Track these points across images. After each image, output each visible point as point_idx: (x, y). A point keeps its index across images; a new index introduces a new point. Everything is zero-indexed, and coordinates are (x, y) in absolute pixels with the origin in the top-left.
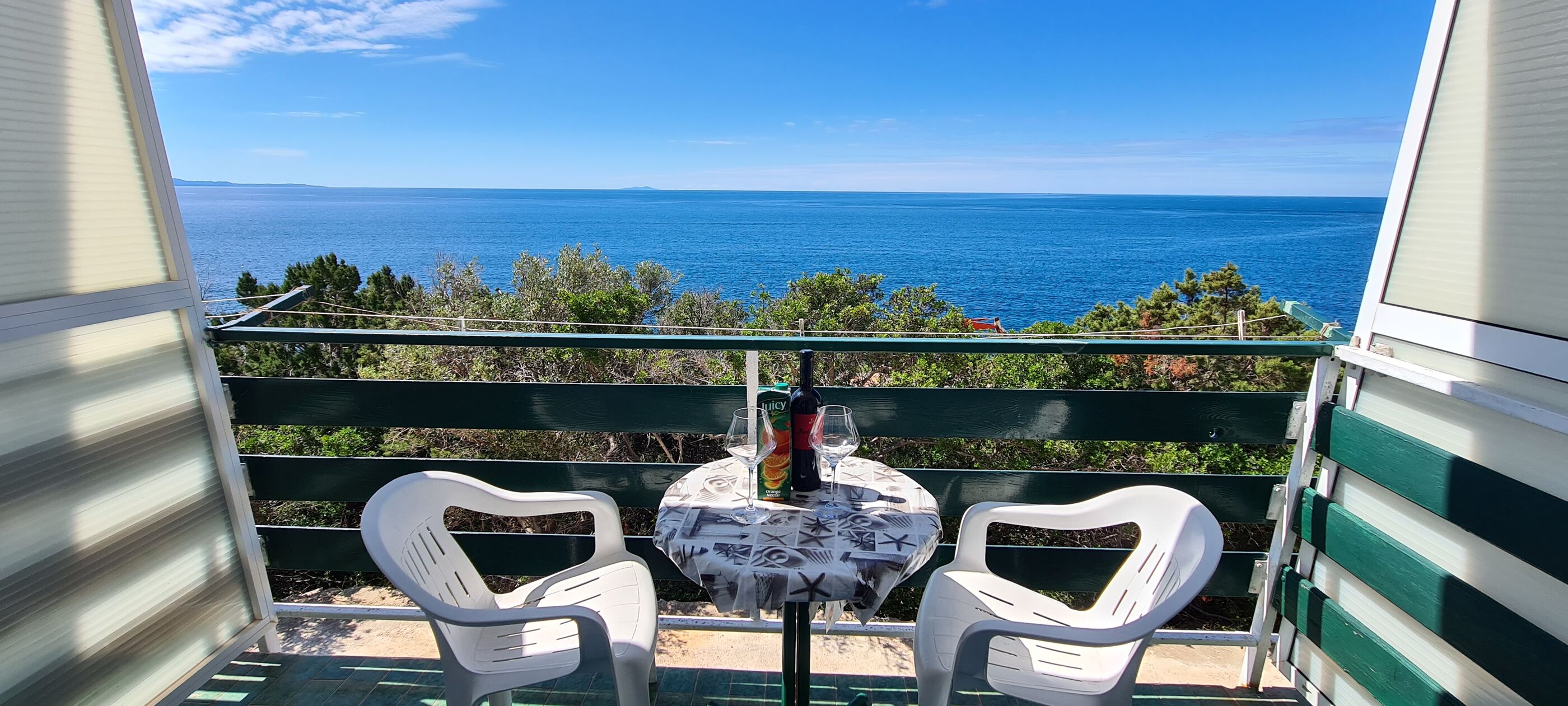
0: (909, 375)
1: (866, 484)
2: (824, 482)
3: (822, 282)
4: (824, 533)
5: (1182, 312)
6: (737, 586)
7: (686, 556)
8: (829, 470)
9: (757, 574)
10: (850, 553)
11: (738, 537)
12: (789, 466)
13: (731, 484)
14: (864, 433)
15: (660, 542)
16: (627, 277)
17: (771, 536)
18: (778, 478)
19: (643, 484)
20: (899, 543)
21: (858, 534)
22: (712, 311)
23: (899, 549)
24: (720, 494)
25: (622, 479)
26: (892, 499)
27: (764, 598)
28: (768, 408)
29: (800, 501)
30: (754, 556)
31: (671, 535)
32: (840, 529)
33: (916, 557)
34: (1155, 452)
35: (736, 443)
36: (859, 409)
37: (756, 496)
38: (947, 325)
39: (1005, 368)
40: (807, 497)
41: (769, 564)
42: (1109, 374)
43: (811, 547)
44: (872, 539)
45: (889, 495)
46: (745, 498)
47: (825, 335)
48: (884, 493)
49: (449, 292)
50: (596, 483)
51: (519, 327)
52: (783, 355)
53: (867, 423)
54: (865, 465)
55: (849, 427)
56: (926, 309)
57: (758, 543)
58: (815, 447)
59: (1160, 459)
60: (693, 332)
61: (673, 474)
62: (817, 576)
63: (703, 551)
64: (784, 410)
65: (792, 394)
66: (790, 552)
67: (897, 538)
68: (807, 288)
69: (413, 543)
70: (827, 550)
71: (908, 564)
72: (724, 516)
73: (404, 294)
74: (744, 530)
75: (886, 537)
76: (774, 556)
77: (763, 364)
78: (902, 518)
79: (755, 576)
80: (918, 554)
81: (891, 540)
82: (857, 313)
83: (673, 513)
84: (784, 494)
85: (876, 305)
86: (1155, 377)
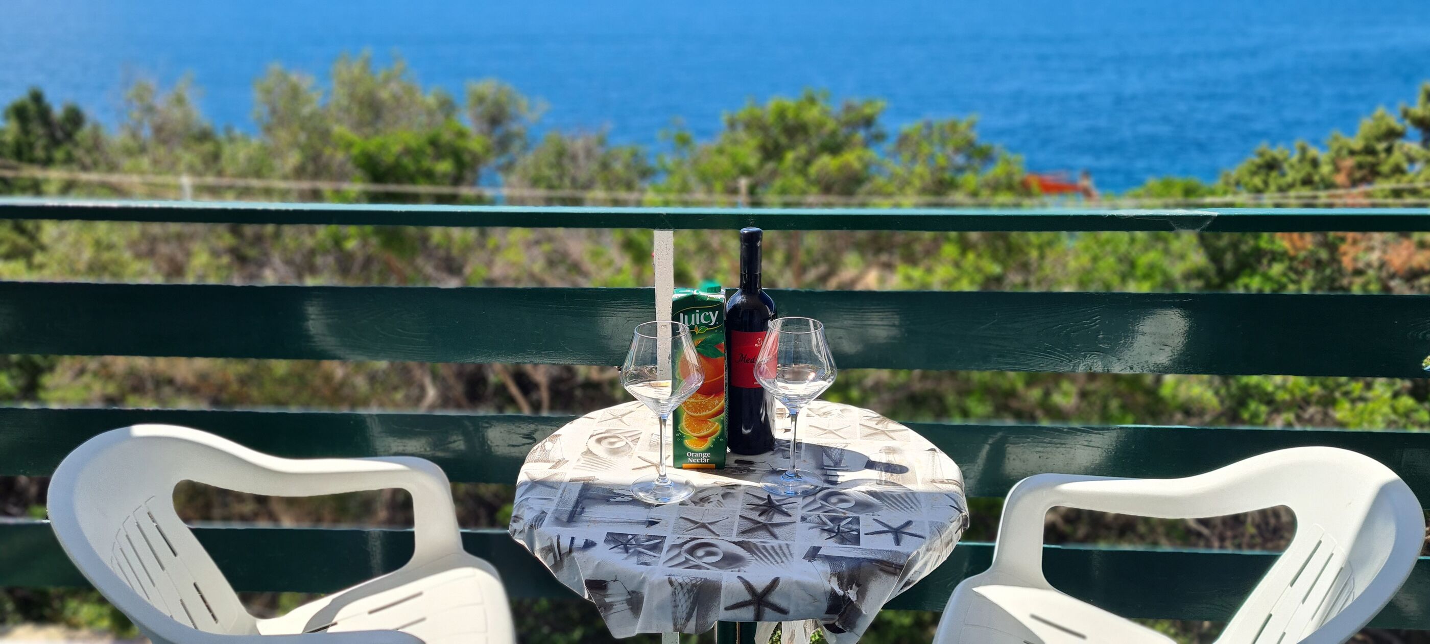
0: (929, 270)
1: (847, 444)
2: (779, 441)
3: (781, 115)
4: (778, 519)
5: (1411, 160)
6: (643, 598)
7: (562, 552)
8: (787, 422)
9: (673, 579)
10: (820, 548)
11: (644, 523)
12: (723, 414)
13: (631, 444)
14: (842, 361)
15: (520, 532)
16: (447, 107)
17: (695, 522)
18: (705, 433)
19: (490, 447)
20: (898, 533)
21: (832, 520)
22: (594, 166)
23: (898, 542)
24: (614, 459)
25: (455, 438)
26: (889, 468)
27: (684, 615)
28: (689, 322)
29: (739, 469)
30: (668, 551)
31: (539, 520)
32: (804, 512)
33: (925, 554)
34: (1353, 401)
35: (637, 378)
36: (836, 324)
37: (670, 461)
38: (996, 187)
39: (1095, 259)
40: (751, 463)
41: (692, 563)
42: (1277, 269)
43: (759, 539)
44: (855, 527)
45: (884, 461)
46: (653, 465)
47: (787, 205)
48: (874, 458)
49: (146, 133)
50: (413, 445)
51: (268, 193)
52: (715, 238)
53: (849, 347)
54: (846, 414)
55: (819, 352)
56: (960, 160)
57: (673, 533)
58: (764, 382)
59: (1362, 412)
60: (564, 202)
61: (536, 430)
62: (767, 581)
63: (589, 545)
64: (715, 325)
65: (727, 300)
66: (725, 546)
67: (895, 525)
68: (754, 125)
69: (127, 537)
70: (783, 543)
71: (910, 566)
72: (620, 492)
73: (69, 136)
74: (653, 514)
75: (877, 524)
76: (700, 553)
77: (681, 255)
78: (904, 496)
79: (671, 583)
80: (928, 550)
81: (886, 529)
82: (841, 169)
83: (540, 489)
84: (717, 459)
85: (872, 154)
86: (1358, 272)
